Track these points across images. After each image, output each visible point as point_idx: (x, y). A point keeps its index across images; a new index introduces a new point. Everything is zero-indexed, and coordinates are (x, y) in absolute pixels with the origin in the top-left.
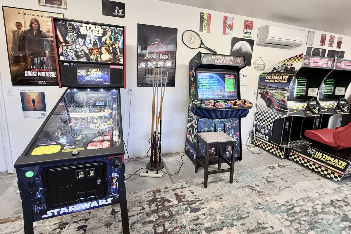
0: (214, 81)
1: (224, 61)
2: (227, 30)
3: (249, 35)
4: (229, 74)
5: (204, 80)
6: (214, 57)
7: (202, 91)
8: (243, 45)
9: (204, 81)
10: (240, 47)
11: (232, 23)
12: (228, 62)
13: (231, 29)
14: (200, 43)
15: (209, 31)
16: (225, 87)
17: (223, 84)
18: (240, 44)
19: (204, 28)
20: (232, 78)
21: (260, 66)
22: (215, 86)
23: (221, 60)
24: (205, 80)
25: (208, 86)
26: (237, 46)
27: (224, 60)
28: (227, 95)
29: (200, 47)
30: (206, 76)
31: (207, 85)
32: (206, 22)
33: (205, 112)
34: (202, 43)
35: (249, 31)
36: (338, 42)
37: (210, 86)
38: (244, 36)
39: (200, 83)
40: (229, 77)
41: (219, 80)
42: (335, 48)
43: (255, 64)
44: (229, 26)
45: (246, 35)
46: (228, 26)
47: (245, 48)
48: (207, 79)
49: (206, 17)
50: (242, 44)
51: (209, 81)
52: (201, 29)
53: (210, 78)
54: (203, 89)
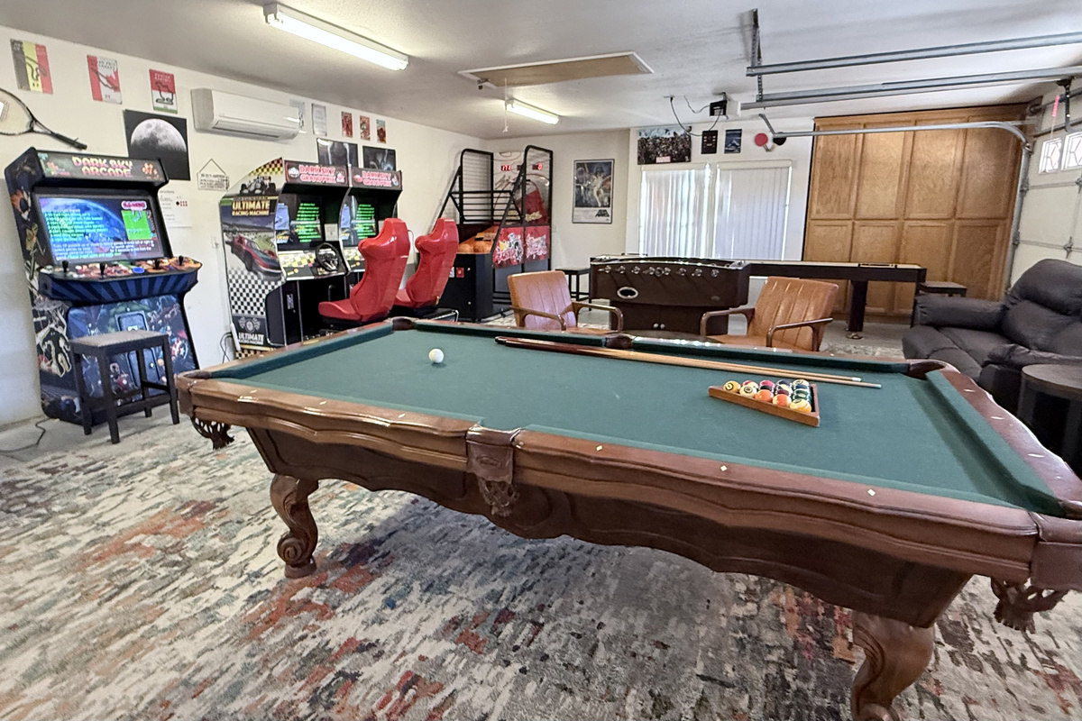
0: (93, 219)
1: (109, 171)
2: (105, 91)
3: (169, 107)
4: (131, 200)
5: (62, 217)
6: (78, 162)
7: (62, 243)
8: (157, 128)
9: (62, 220)
10: (152, 135)
11: (116, 73)
12: (120, 173)
13: (116, 89)
14: (28, 120)
15: (48, 88)
16: (127, 230)
17: (120, 225)
18: (149, 126)
19: (31, 81)
20: (141, 208)
21: (216, 179)
22: (98, 230)
23: (99, 168)
24: (65, 215)
25: (77, 231)
26: (142, 131)
27: (107, 169)
28: (135, 249)
29: (31, 130)
30: (67, 207)
31: (74, 229)
32: (35, 66)
33: (81, 289)
34: (34, 120)
35: (167, 95)
36: (378, 131)
37: (83, 231)
38: (155, 108)
39: (54, 223)
40: (132, 208)
41: (105, 214)
42: (374, 142)
43: (203, 175)
44: (108, 81)
45: (162, 106)
46: (105, 81)
47: (165, 137)
48: (72, 215)
49: (30, 53)
50: (154, 127)
51: (78, 219)
52: (23, 82)
53: (79, 210)
54: (65, 240)
